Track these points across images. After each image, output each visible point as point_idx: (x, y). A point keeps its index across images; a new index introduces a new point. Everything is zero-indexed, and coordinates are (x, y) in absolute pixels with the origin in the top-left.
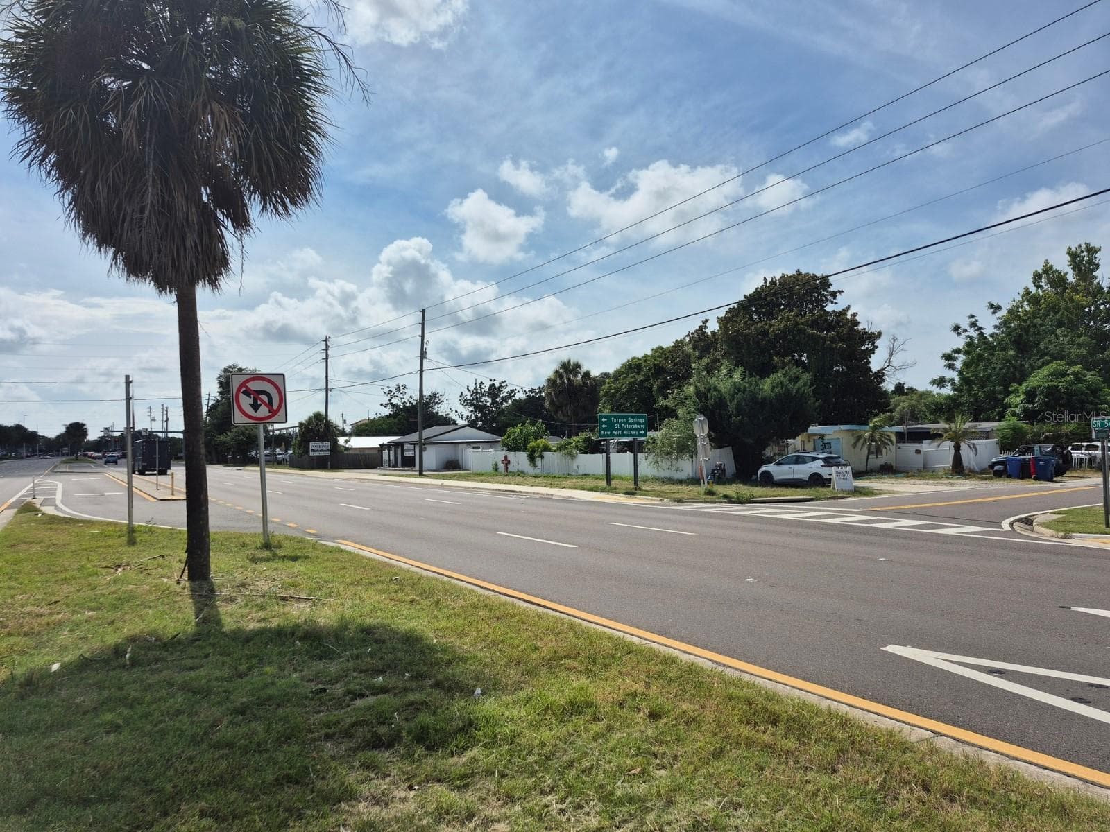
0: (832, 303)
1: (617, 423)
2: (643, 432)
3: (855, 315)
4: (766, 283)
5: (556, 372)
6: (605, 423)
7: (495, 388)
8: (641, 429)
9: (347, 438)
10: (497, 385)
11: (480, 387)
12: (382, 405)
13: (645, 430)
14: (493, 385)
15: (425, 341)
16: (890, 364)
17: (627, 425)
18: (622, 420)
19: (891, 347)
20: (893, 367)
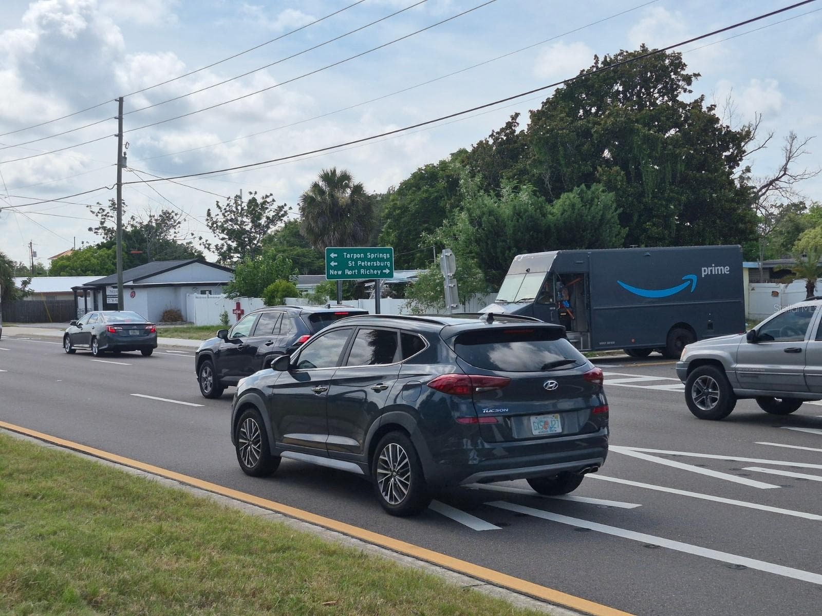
0: (685, 91)
1: (351, 259)
2: (387, 271)
3: (711, 108)
4: (597, 63)
5: (316, 186)
6: (335, 260)
7: (257, 205)
8: (385, 267)
9: (25, 279)
10: (259, 201)
11: (236, 202)
12: (90, 229)
13: (390, 269)
14: (254, 200)
15: (124, 142)
16: (787, 173)
17: (366, 263)
18: (358, 256)
19: (789, 148)
20: (791, 176)
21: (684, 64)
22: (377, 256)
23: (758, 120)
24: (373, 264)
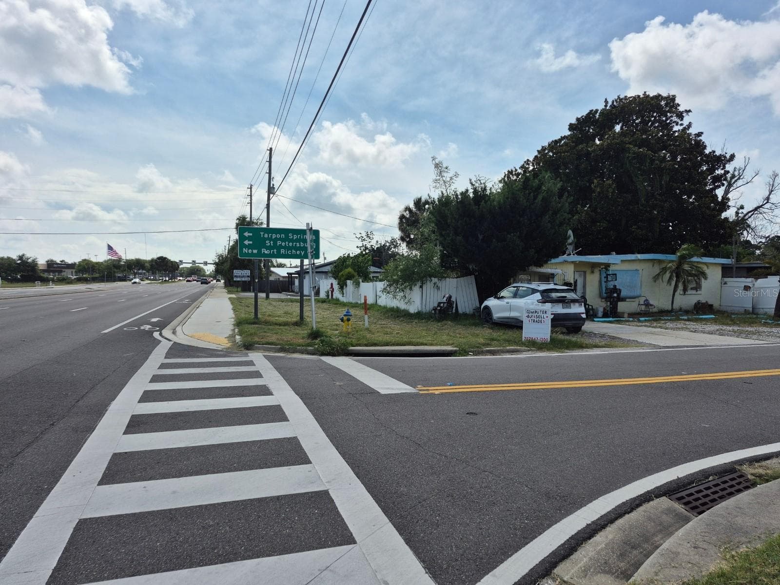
1: (270, 239)
6: (249, 238)
16: (769, 201)
17: (287, 243)
18: (278, 236)
19: (771, 183)
20: (773, 204)
21: (678, 104)
22: (300, 237)
23: (747, 162)
24: (296, 245)
